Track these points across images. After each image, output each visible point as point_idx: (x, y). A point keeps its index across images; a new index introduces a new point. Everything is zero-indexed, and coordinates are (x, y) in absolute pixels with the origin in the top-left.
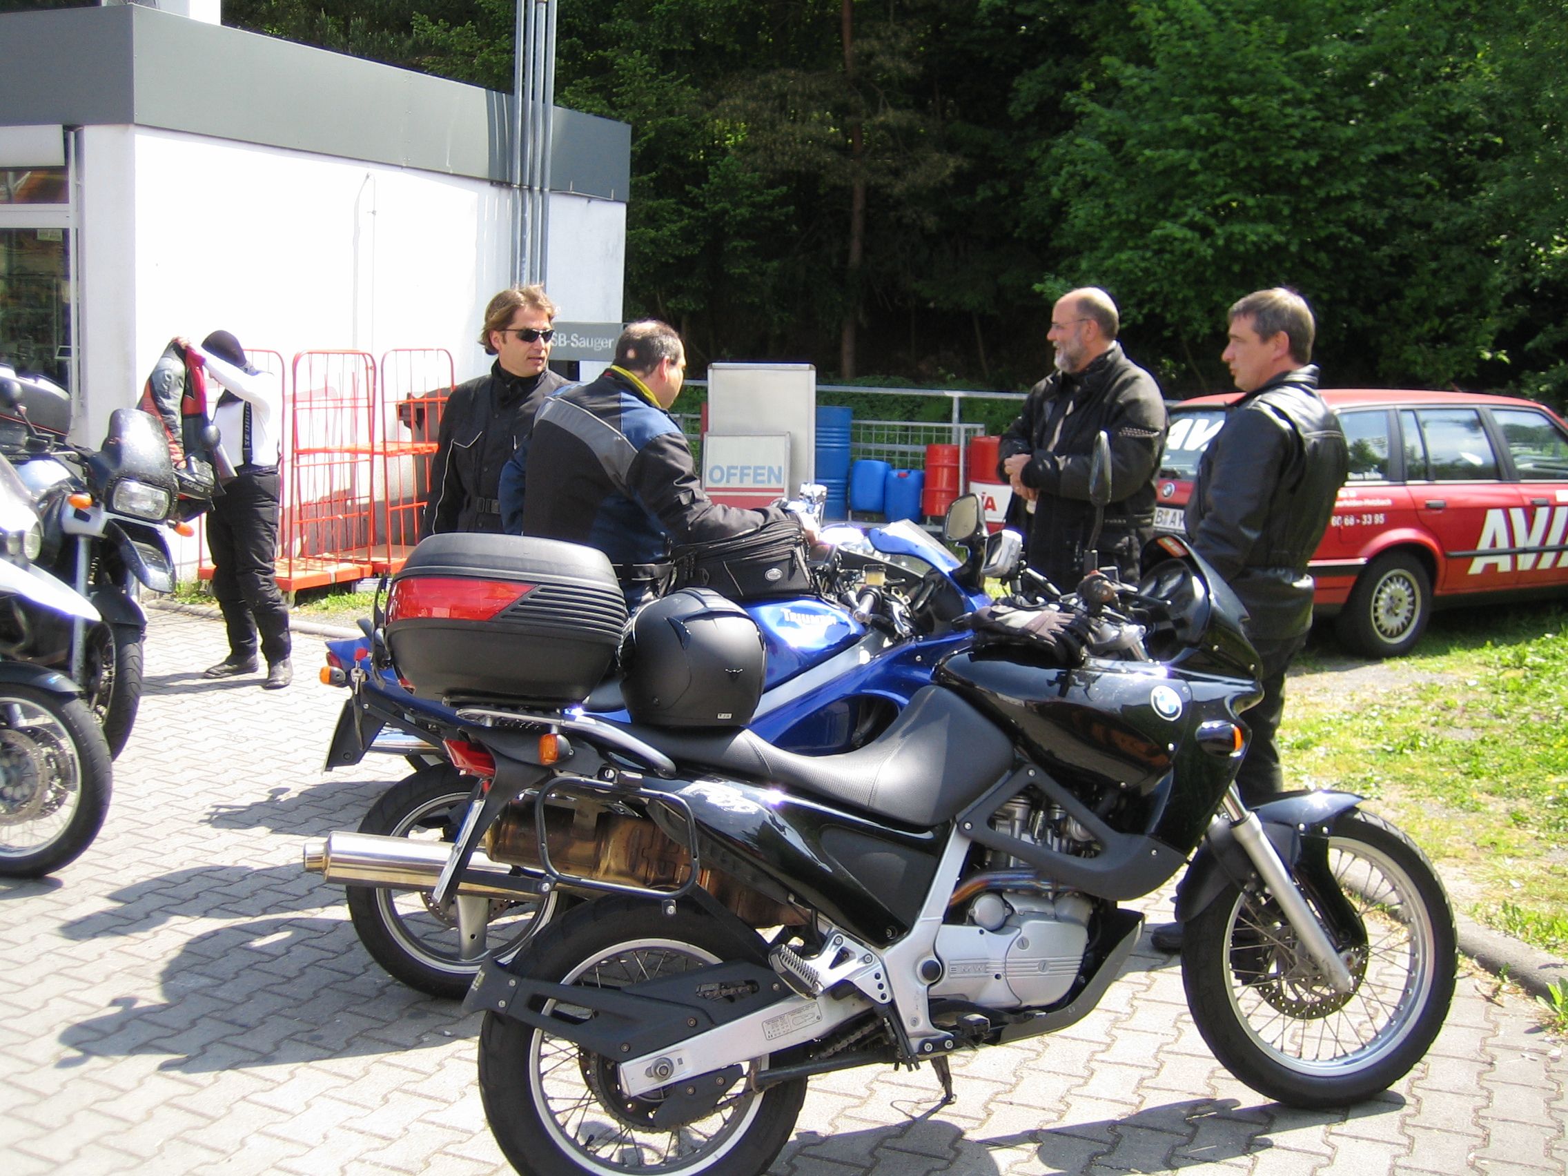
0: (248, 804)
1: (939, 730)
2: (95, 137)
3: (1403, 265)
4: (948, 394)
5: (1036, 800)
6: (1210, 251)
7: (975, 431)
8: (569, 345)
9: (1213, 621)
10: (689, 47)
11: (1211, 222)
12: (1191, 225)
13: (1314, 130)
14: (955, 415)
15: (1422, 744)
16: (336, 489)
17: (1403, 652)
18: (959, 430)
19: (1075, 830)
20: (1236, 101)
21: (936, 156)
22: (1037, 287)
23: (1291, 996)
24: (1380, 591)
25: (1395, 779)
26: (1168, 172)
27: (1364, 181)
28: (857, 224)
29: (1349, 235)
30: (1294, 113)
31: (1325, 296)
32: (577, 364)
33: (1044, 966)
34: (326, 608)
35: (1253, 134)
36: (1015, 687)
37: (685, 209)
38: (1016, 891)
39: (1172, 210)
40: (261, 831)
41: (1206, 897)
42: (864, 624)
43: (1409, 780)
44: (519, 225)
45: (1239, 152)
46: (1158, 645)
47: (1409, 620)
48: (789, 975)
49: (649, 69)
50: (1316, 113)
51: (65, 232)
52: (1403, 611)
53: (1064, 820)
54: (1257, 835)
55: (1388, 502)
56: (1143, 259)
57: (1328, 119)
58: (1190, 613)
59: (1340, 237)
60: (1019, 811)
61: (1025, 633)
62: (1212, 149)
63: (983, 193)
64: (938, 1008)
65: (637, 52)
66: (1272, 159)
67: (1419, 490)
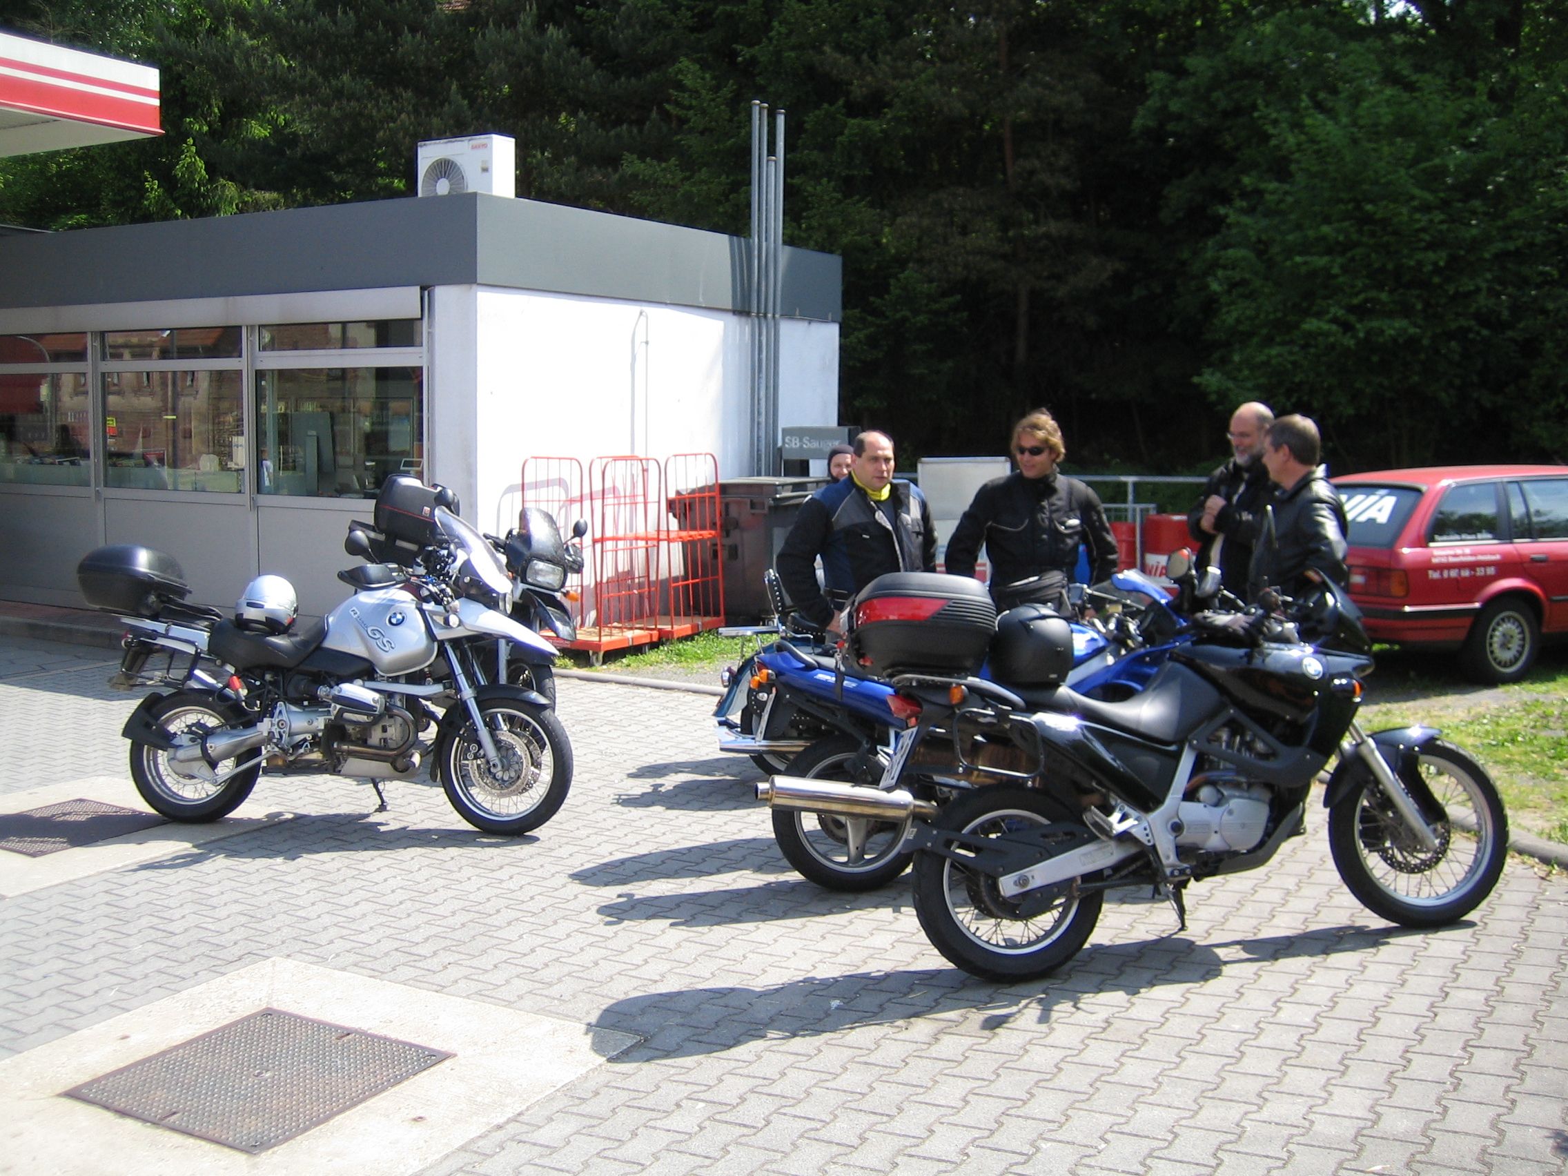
0: (640, 793)
1: (1175, 687)
2: (443, 294)
3: (1530, 348)
4: (1123, 479)
5: (1235, 728)
6: (1352, 343)
7: (1147, 510)
8: (801, 447)
9: (1339, 619)
10: (868, 172)
11: (1352, 319)
12: (1334, 320)
13: (1441, 232)
14: (1130, 497)
15: (1520, 739)
16: (620, 570)
17: (1516, 679)
18: (1134, 510)
19: (1260, 746)
20: (1369, 207)
21: (1095, 261)
22: (1196, 380)
23: (1400, 858)
24: (1494, 630)
25: (1496, 762)
26: (1313, 274)
27: (1489, 276)
28: (1023, 322)
29: (1477, 328)
30: (1422, 219)
31: (1457, 382)
32: (807, 462)
33: (1243, 826)
34: (629, 665)
35: (1385, 239)
36: (1219, 660)
37: (870, 318)
38: (1226, 783)
39: (1315, 309)
40: (658, 809)
41: (1343, 790)
42: (1107, 639)
43: (1508, 762)
44: (757, 347)
45: (1373, 255)
46: (1306, 635)
47: (1520, 653)
48: (1096, 824)
49: (835, 195)
50: (1442, 217)
51: (421, 368)
52: (1515, 645)
53: (1253, 741)
54: (1372, 752)
55: (1498, 557)
56: (1291, 353)
57: (1453, 221)
58: (1325, 615)
59: (1469, 330)
60: (1224, 736)
61: (1224, 628)
62: (1349, 255)
63: (1138, 292)
64: (1182, 851)
65: (825, 180)
66: (1404, 260)
67: (1525, 547)
